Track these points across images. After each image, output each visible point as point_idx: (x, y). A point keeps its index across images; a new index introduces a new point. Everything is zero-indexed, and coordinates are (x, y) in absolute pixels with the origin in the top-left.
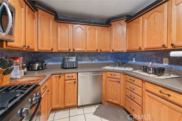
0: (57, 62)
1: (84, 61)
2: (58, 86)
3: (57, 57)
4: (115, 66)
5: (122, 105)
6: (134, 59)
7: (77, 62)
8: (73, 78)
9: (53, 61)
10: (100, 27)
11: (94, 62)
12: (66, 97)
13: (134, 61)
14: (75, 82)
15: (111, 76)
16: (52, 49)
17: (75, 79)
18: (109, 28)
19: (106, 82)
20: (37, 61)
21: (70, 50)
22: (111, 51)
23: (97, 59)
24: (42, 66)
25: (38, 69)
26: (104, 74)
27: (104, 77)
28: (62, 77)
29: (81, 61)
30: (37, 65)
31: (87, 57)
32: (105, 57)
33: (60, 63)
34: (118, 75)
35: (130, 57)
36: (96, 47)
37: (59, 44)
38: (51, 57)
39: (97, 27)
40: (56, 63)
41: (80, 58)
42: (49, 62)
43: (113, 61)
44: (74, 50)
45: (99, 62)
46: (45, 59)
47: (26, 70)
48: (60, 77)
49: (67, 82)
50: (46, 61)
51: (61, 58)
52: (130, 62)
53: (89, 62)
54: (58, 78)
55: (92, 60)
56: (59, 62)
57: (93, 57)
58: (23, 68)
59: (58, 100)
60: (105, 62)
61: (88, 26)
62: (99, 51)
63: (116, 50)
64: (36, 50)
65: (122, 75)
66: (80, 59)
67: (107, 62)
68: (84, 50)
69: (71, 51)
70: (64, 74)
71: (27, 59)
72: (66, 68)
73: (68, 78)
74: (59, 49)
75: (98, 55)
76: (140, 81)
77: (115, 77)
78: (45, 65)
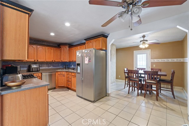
0: (23, 68)
1: (44, 67)
3: (23, 65)
4: (63, 69)
5: (65, 86)
6: (73, 65)
7: (39, 68)
8: (39, 76)
10: (54, 48)
11: (50, 68)
13: (73, 67)
14: (40, 78)
15: (60, 74)
17: (40, 76)
18: (60, 49)
19: (58, 77)
21: (35, 60)
22: (61, 61)
23: (52, 65)
26: (57, 73)
27: (57, 75)
29: (41, 67)
31: (46, 65)
32: (57, 64)
34: (64, 73)
35: (71, 65)
36: (52, 59)
39: (53, 48)
41: (41, 66)
43: (62, 67)
44: (38, 61)
45: (53, 67)
51: (27, 66)
52: (71, 67)
53: (47, 68)
55: (49, 66)
56: (25, 68)
57: (50, 65)
60: (57, 67)
61: (47, 47)
62: (53, 61)
63: (63, 61)
65: (66, 73)
67: (58, 67)
72: (33, 71)
75: (53, 63)
76: (71, 73)
77: (62, 74)
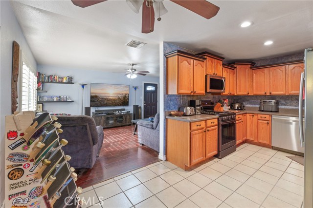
0: (255, 104)
2: (252, 123)
7: (277, 106)
8: (265, 119)
9: (251, 103)
12: (259, 134)
14: (268, 123)
16: (248, 93)
17: (268, 121)
20: (237, 103)
21: (265, 93)
24: (241, 107)
25: (238, 109)
28: (255, 117)
29: (282, 104)
30: (237, 106)
33: (258, 106)
37: (254, 88)
38: (248, 100)
40: (254, 106)
42: (248, 104)
44: (270, 93)
46: (244, 101)
47: (229, 107)
48: (253, 116)
49: (260, 121)
50: (244, 103)
54: (251, 117)
58: (228, 106)
59: (251, 134)
64: (236, 95)
66: (284, 102)
68: (285, 93)
69: (268, 94)
70: (257, 114)
71: (230, 100)
72: (263, 111)
73: (261, 118)
74: (255, 93)
78: (244, 106)
